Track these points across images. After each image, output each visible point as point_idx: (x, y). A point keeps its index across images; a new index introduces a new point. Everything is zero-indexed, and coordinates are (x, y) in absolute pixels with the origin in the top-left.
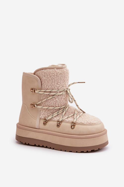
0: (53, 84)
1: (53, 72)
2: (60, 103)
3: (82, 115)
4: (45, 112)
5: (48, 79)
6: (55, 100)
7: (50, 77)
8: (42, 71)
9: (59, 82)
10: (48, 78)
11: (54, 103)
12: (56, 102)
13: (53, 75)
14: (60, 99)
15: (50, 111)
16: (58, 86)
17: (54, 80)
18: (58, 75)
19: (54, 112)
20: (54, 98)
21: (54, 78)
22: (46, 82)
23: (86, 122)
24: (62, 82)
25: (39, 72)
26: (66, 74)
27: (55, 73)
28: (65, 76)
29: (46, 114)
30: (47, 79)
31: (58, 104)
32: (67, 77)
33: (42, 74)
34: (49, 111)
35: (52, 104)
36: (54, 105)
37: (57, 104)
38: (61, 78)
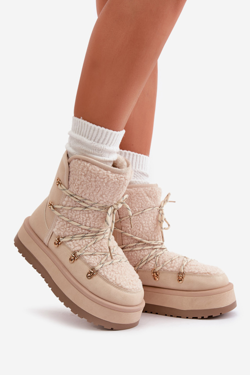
0: (95, 194)
1: (104, 175)
2: (94, 223)
3: (117, 263)
4: (62, 226)
5: (90, 183)
6: (87, 215)
7: (95, 181)
8: (86, 163)
9: (106, 193)
10: (90, 181)
11: (85, 219)
12: (88, 219)
13: (102, 180)
14: (95, 216)
15: (71, 228)
16: (101, 199)
17: (99, 189)
18: (110, 183)
19: (78, 232)
20: (87, 212)
21: (100, 186)
22: (85, 186)
23: (114, 279)
24: (110, 195)
25: (79, 162)
26: (121, 186)
27: (106, 180)
28: (119, 188)
29: (62, 230)
30: (88, 181)
31: (90, 223)
32: (121, 190)
33: (83, 169)
34: (69, 227)
35: (81, 220)
36: (83, 221)
37: (89, 221)
38: (111, 189)
